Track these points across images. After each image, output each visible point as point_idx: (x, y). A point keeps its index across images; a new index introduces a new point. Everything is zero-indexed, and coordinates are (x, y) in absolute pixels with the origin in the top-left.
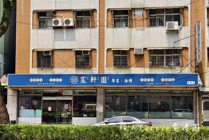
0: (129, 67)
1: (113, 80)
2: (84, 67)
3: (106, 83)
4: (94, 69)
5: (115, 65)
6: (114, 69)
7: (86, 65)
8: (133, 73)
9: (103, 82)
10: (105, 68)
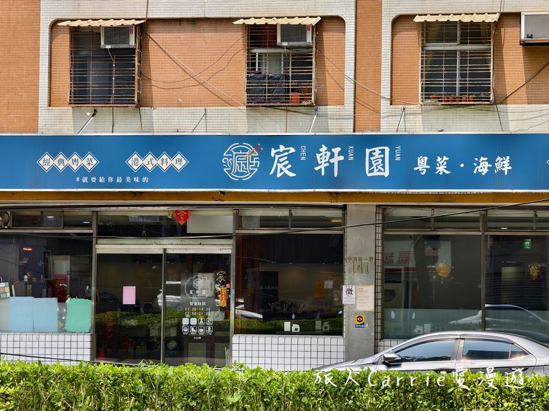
0: (495, 103)
1: (422, 164)
2: (287, 100)
3: (386, 174)
4: (330, 109)
5: (428, 91)
6: (423, 112)
7: (293, 90)
8: (513, 128)
9: (375, 173)
10: (385, 105)
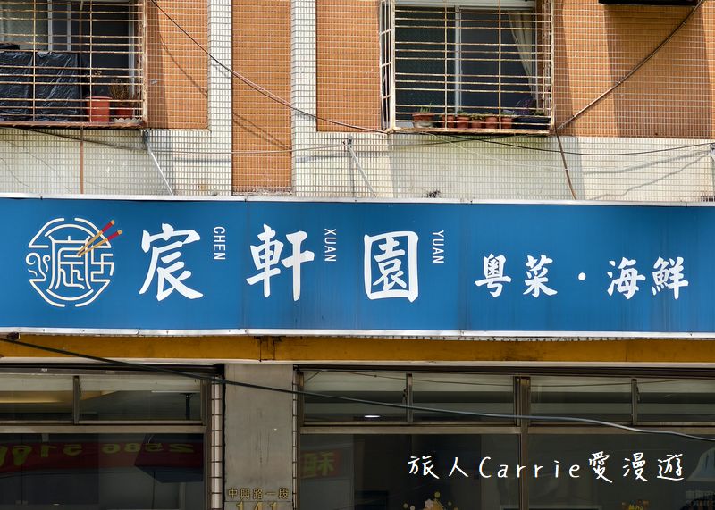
0: (558, 132)
1: (494, 273)
2: (83, 114)
3: (412, 294)
9: (387, 293)
